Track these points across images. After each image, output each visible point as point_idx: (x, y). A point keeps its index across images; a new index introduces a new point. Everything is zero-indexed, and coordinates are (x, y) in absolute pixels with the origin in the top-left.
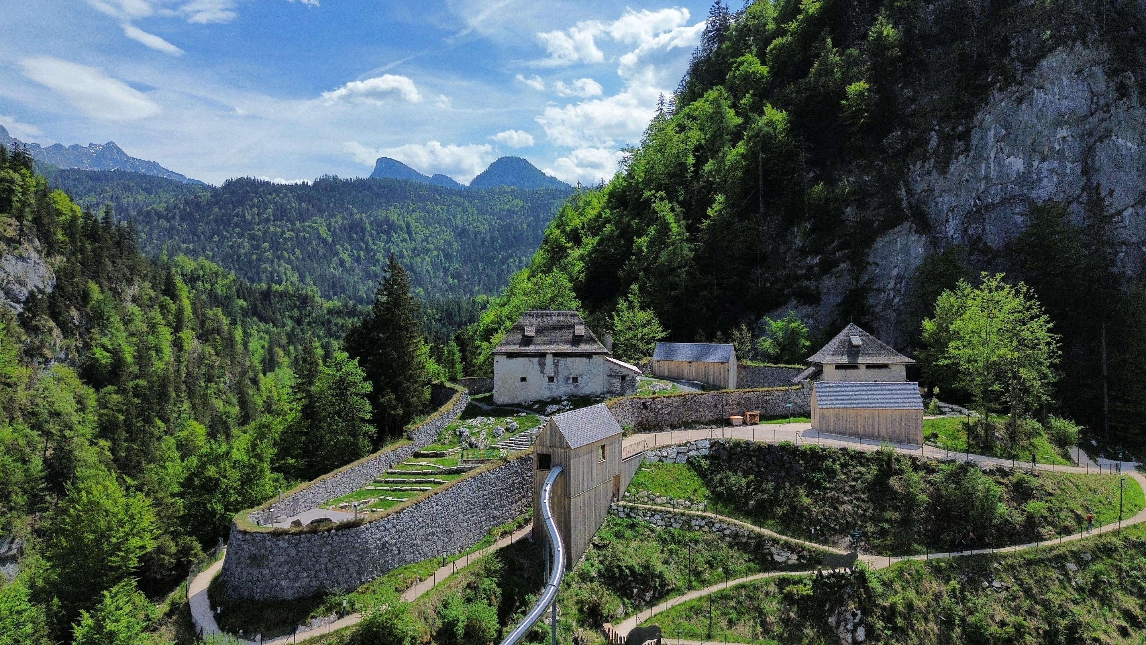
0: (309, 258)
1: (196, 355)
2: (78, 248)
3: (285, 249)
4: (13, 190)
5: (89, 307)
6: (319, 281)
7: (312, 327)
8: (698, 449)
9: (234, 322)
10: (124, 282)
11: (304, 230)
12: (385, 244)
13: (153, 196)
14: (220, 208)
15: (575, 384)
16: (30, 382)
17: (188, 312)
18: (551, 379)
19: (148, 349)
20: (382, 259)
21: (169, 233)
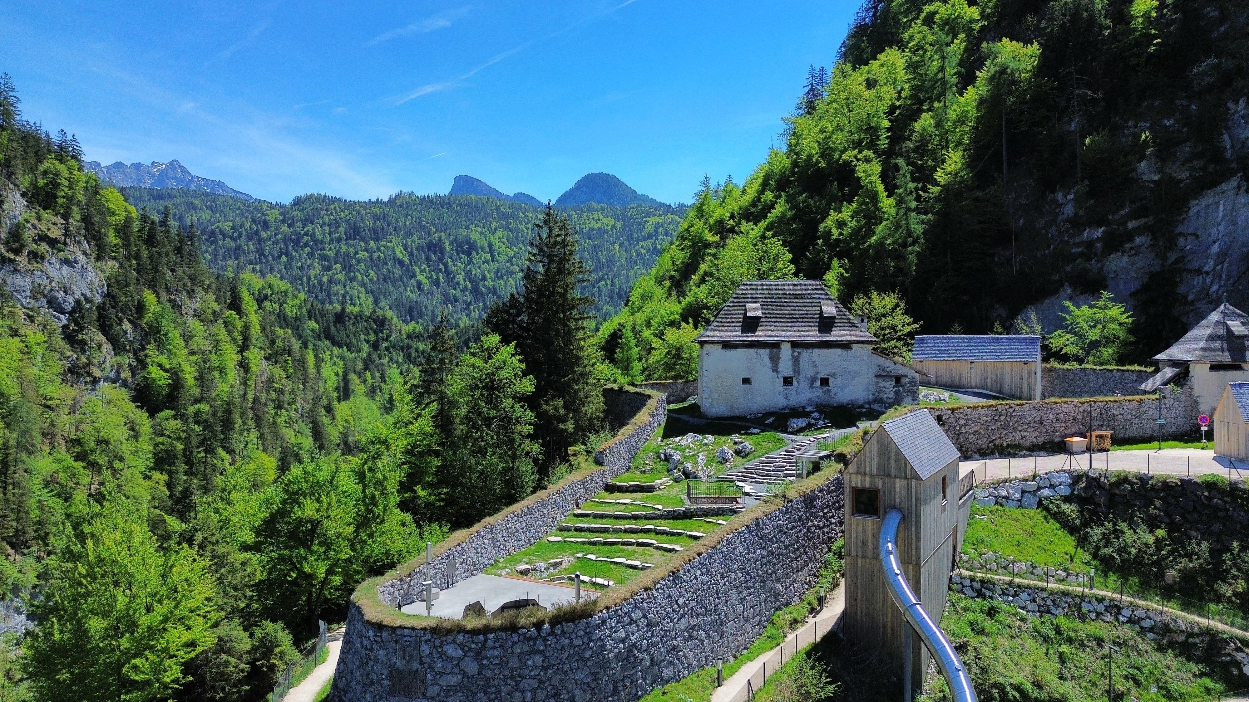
0: (384, 280)
1: (264, 378)
2: (133, 253)
3: (358, 271)
4: (59, 184)
5: (145, 321)
6: (396, 305)
7: (390, 353)
8: (1052, 486)
9: (305, 345)
10: (185, 293)
11: (379, 250)
12: (466, 265)
13: (218, 215)
14: (289, 226)
15: (825, 388)
16: (74, 405)
17: (255, 330)
18: (787, 381)
19: (211, 369)
20: (462, 281)
21: (235, 253)
